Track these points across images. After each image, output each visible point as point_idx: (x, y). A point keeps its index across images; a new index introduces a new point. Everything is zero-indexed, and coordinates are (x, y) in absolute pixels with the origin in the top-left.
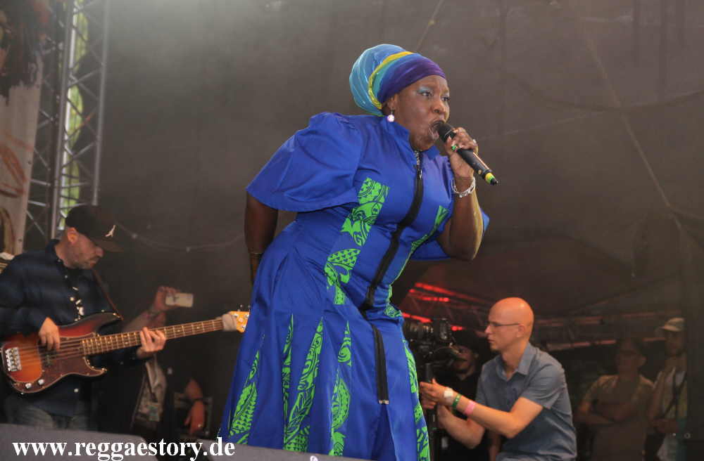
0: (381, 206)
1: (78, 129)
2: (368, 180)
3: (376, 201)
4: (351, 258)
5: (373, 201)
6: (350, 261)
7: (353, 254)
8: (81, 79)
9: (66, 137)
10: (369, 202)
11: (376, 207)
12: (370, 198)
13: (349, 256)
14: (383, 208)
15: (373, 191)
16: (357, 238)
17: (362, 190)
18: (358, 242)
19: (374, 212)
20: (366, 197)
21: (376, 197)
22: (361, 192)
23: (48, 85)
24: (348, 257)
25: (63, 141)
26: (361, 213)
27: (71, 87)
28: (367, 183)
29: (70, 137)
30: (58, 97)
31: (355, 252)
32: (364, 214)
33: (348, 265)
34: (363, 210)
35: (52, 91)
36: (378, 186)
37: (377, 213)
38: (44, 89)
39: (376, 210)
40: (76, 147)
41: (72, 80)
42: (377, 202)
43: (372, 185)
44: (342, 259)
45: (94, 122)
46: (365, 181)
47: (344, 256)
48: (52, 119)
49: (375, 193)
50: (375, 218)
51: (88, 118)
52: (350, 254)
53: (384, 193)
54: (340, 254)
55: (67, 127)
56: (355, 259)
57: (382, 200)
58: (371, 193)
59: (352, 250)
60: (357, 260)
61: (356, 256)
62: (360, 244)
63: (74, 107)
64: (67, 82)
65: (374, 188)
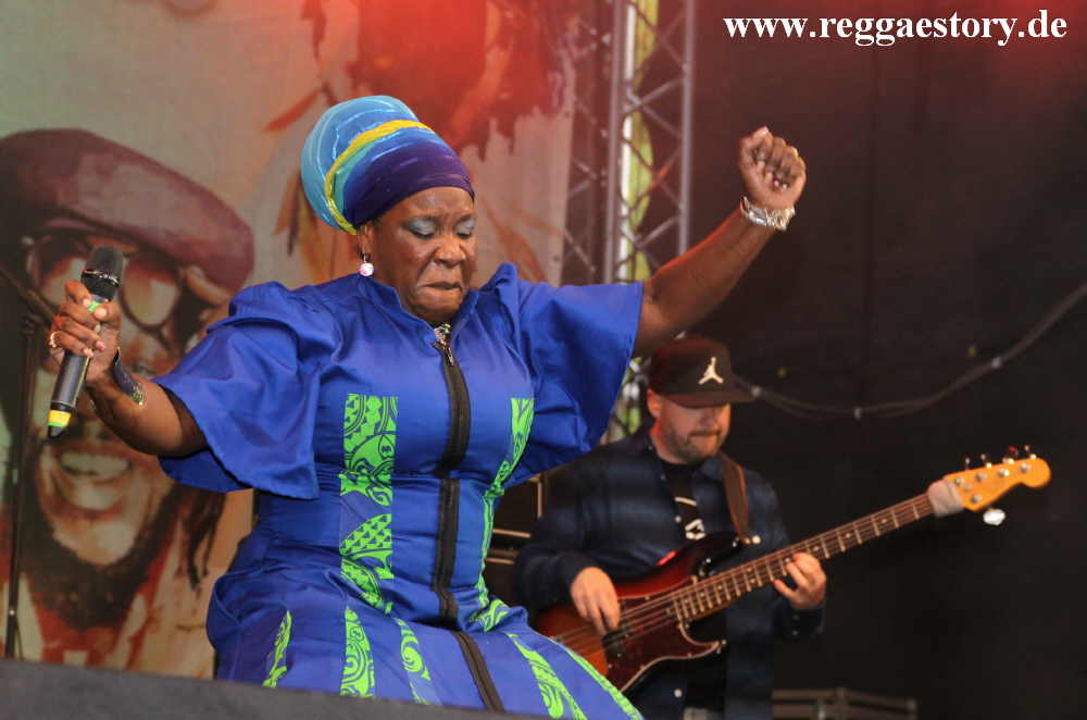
0: (392, 438)
1: (644, 195)
2: (352, 397)
3: (380, 431)
4: (381, 533)
5: (376, 434)
6: (380, 539)
7: (381, 525)
8: (648, 98)
9: (624, 211)
10: (369, 438)
11: (385, 443)
12: (367, 430)
13: (376, 531)
14: (398, 438)
15: (368, 415)
16: (376, 494)
17: (348, 419)
18: (381, 500)
19: (385, 454)
20: (359, 430)
21: (377, 425)
22: (347, 425)
23: (586, 110)
24: (373, 533)
25: (618, 219)
26: (362, 463)
27: (629, 114)
28: (352, 405)
29: (630, 210)
30: (604, 134)
31: (384, 520)
32: (367, 463)
33: (380, 548)
34: (363, 456)
35: (593, 121)
36: (374, 403)
37: (391, 453)
38: (579, 122)
39: (386, 449)
40: (643, 229)
41: (631, 103)
42: (383, 433)
43: (362, 405)
44: (364, 542)
45: (673, 179)
46: (347, 402)
47: (367, 536)
48: (594, 176)
49: (373, 417)
50: (391, 464)
51: (663, 172)
52: (374, 527)
53: (391, 412)
54: (358, 535)
55: (626, 192)
56: (388, 533)
57: (392, 426)
58: (365, 421)
59: (375, 520)
60: (393, 532)
61: (387, 527)
62: (385, 503)
63: (636, 152)
64: (620, 107)
65: (368, 410)
